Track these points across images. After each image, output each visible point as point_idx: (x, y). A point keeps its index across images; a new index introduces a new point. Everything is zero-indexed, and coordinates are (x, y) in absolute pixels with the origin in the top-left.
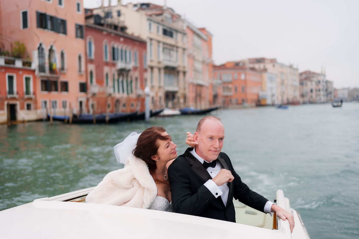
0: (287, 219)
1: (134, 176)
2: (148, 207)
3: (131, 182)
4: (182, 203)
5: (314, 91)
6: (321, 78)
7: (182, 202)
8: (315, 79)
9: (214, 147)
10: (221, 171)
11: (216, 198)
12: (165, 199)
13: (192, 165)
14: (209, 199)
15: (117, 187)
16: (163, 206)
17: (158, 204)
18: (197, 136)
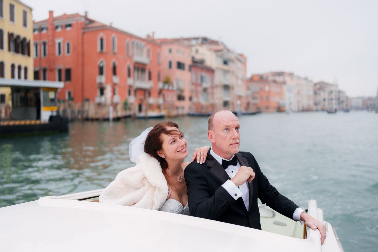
0: (317, 229)
1: (144, 175)
2: (158, 207)
3: (142, 182)
4: (198, 206)
5: (326, 100)
6: (333, 89)
7: (198, 205)
8: (328, 89)
9: (233, 138)
10: (240, 169)
11: (236, 200)
12: (179, 202)
13: (212, 167)
14: (226, 200)
15: (128, 187)
16: (175, 210)
17: (170, 207)
18: (211, 135)
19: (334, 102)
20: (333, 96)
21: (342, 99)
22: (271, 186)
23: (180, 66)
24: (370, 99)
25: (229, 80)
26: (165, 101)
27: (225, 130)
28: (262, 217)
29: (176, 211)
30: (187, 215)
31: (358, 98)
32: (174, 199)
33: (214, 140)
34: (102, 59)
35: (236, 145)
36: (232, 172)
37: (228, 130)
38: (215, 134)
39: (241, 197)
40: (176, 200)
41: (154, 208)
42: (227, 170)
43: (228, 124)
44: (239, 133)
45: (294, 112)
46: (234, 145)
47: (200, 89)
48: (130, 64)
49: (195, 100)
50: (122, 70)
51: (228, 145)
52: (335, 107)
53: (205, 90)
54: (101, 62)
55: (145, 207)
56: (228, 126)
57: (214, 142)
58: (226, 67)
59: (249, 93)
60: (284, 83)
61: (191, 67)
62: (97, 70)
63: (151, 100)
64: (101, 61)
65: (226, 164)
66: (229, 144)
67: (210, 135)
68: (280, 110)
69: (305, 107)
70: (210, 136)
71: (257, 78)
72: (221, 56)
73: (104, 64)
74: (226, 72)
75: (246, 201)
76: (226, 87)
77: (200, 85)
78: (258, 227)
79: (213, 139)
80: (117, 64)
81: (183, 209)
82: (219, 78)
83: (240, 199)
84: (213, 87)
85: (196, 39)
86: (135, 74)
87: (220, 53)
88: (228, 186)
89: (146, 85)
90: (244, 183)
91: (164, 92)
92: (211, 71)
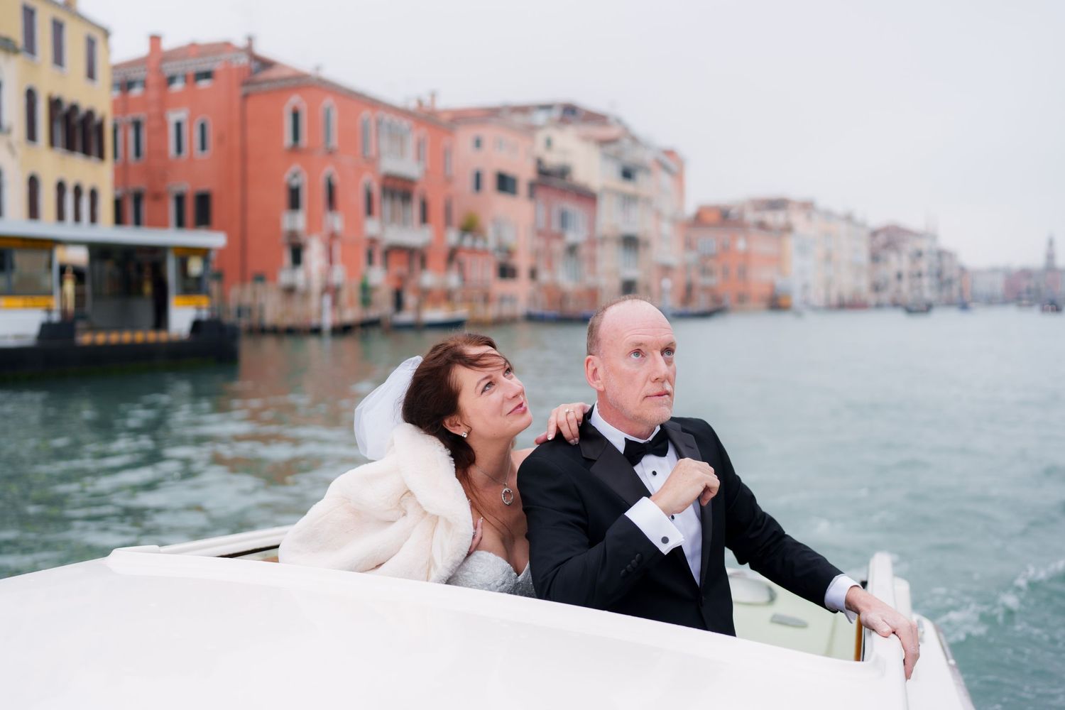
0: (894, 633)
1: (406, 485)
2: (445, 574)
3: (399, 504)
4: (558, 571)
5: (905, 276)
6: (924, 245)
7: (557, 568)
8: (909, 247)
9: (653, 380)
10: (677, 467)
11: (666, 554)
12: (505, 561)
13: (595, 461)
14: (638, 555)
15: (362, 518)
16: (495, 582)
17: (479, 575)
18: (594, 368)
19: (926, 281)
20: (924, 265)
21: (947, 274)
22: (764, 515)
23: (505, 183)
24: (1026, 273)
25: (637, 223)
26: (464, 279)
27: (633, 356)
28: (739, 603)
29: (497, 586)
30: (526, 596)
31: (994, 271)
32: (490, 551)
33: (602, 383)
34: (295, 167)
35: (662, 397)
36: (654, 473)
37: (640, 356)
38: (604, 367)
39: (681, 546)
40: (496, 554)
41: (434, 575)
42: (638, 469)
43: (641, 338)
44: (672, 367)
45: (815, 309)
46: (658, 398)
47: (558, 247)
48: (370, 180)
49: (544, 277)
50: (351, 197)
51: (641, 397)
52: (928, 295)
53: (572, 250)
54: (295, 176)
55: (409, 575)
56: (641, 344)
57: (601, 388)
58: (628, 187)
59: (692, 257)
60: (788, 229)
61: (533, 188)
62: (283, 198)
63: (429, 279)
64: (295, 173)
65: (635, 452)
66: (643, 394)
67: (591, 368)
68: (776, 303)
69: (847, 296)
70: (590, 373)
71: (712, 217)
72: (616, 157)
73: (302, 180)
74: (629, 200)
75: (693, 556)
76: (630, 242)
77: (560, 236)
78: (727, 627)
79: (598, 381)
80: (337, 179)
81: (515, 581)
82: (611, 218)
83: (678, 551)
84: (593, 242)
85: (547, 107)
86: (384, 207)
87: (612, 149)
88: (643, 515)
89: (415, 236)
90: (687, 506)
91: (462, 256)
92: (587, 197)
